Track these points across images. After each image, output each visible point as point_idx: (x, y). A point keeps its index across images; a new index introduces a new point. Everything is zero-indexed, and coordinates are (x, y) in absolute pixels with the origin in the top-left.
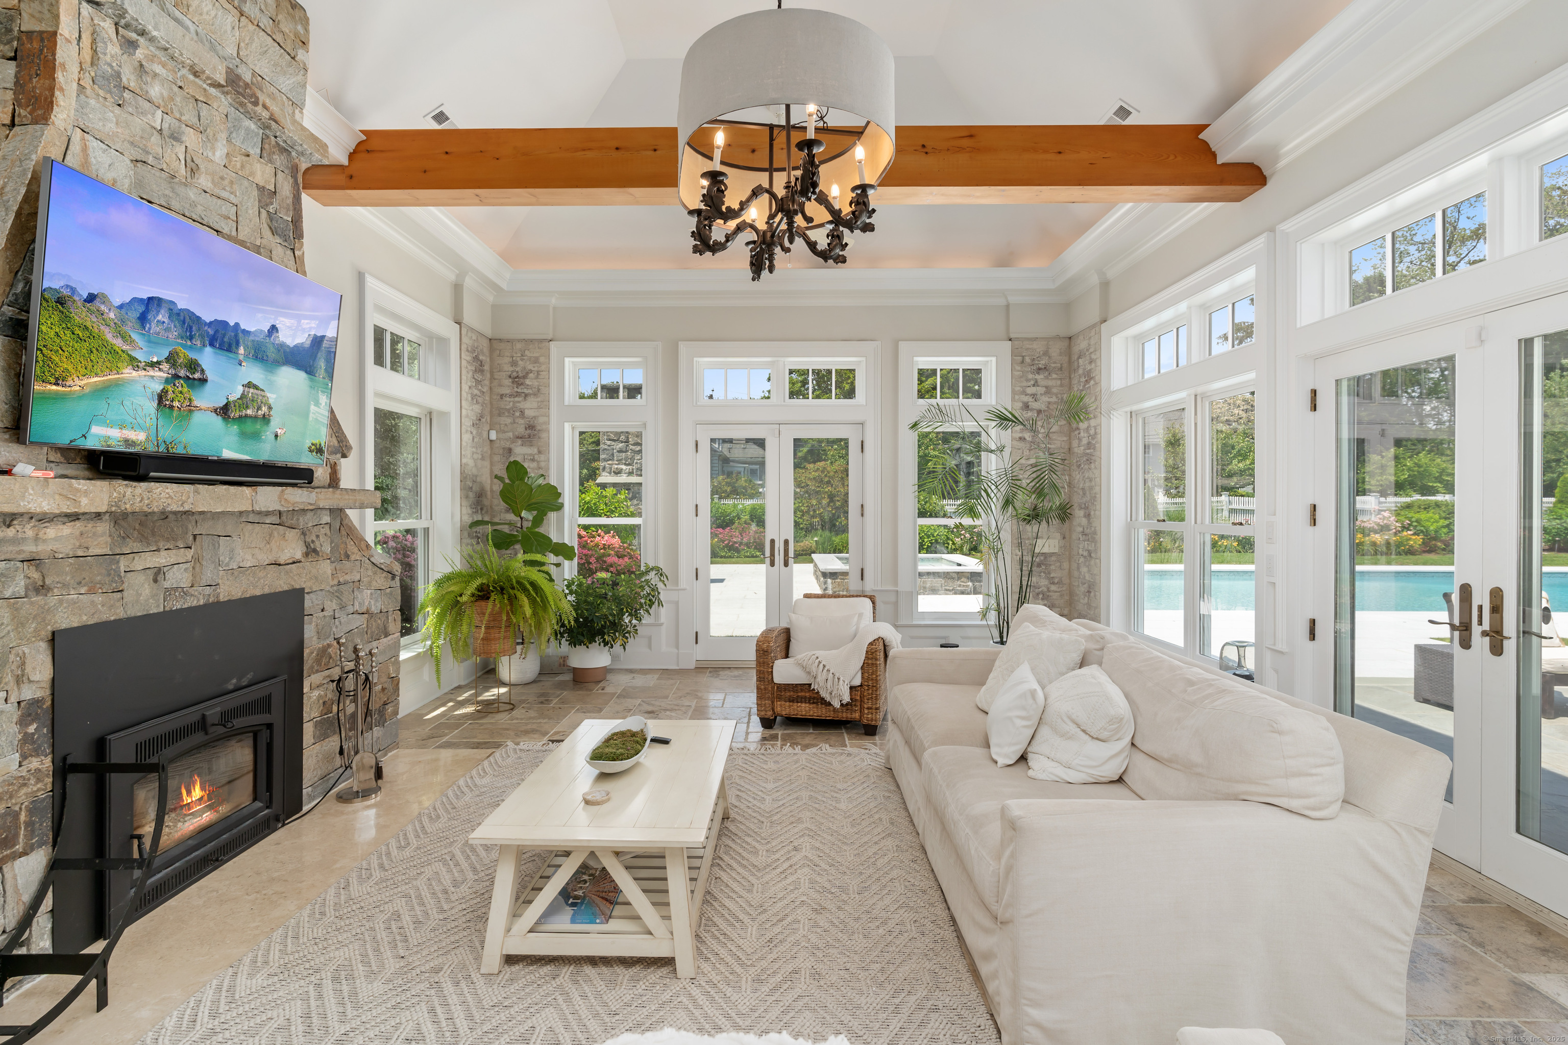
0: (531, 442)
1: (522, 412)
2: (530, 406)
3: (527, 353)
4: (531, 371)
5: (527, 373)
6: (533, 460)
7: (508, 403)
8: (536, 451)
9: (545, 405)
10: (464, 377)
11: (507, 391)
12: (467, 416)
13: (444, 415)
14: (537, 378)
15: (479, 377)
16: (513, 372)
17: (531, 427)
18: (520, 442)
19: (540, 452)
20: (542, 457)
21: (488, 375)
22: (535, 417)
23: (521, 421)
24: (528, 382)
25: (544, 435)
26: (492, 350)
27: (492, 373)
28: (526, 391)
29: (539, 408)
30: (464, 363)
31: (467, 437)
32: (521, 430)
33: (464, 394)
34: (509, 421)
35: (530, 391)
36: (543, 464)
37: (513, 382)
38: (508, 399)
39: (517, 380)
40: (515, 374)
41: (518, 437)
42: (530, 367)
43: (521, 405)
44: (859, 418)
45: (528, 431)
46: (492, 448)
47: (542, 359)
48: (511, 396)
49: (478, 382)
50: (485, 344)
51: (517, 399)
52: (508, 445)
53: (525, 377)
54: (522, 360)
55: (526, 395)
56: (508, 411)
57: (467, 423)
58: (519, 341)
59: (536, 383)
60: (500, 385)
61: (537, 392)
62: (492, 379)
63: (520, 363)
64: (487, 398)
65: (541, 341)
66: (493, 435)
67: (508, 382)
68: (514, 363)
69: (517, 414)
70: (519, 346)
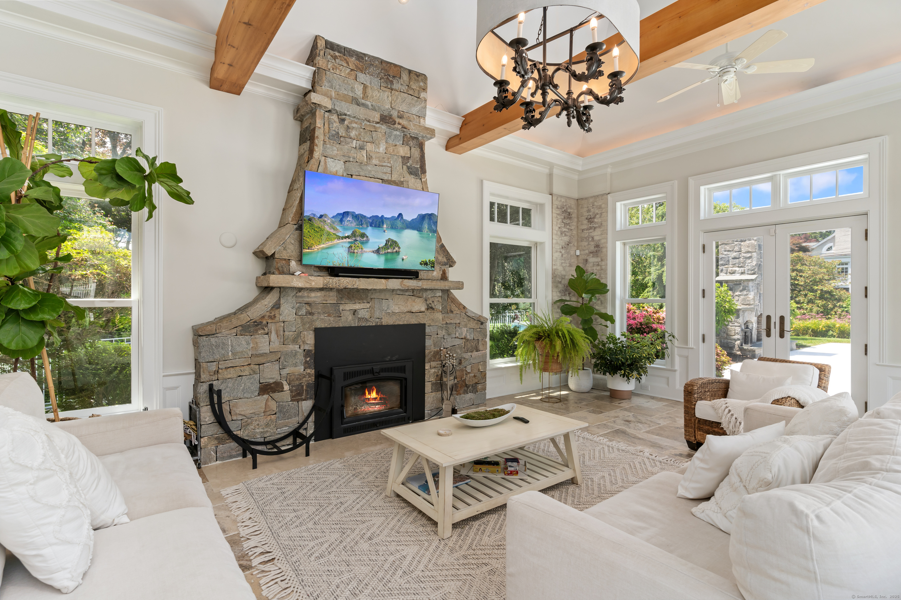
0: (597, 255)
1: (593, 238)
2: (596, 234)
3: (595, 203)
4: (597, 214)
5: (596, 215)
6: (598, 265)
7: (586, 234)
8: (599, 259)
9: (605, 232)
10: (554, 223)
11: (585, 227)
12: (557, 243)
13: (542, 243)
14: (600, 217)
15: (568, 221)
16: (588, 216)
17: (597, 246)
18: (591, 255)
19: (602, 260)
20: (603, 263)
21: (576, 220)
22: (599, 240)
23: (592, 243)
24: (596, 220)
25: (604, 250)
26: (578, 205)
27: (578, 218)
28: (595, 225)
29: (602, 234)
30: (555, 215)
31: (557, 255)
32: (592, 248)
33: (555, 232)
34: (586, 244)
35: (597, 225)
36: (603, 267)
37: (588, 222)
38: (586, 231)
39: (590, 220)
40: (589, 217)
41: (591, 253)
42: (597, 211)
43: (592, 234)
44: (862, 210)
45: (596, 249)
46: (578, 260)
47: (603, 206)
48: (587, 229)
49: (566, 224)
50: (573, 203)
51: (590, 231)
52: (585, 257)
53: (594, 218)
54: (593, 208)
55: (595, 228)
56: (586, 238)
57: (558, 247)
58: (591, 197)
59: (600, 220)
60: (582, 224)
61: (601, 225)
62: (578, 221)
63: (592, 210)
64: (575, 232)
65: (603, 195)
66: (578, 253)
67: (586, 222)
68: (589, 211)
69: (590, 239)
70: (591, 200)
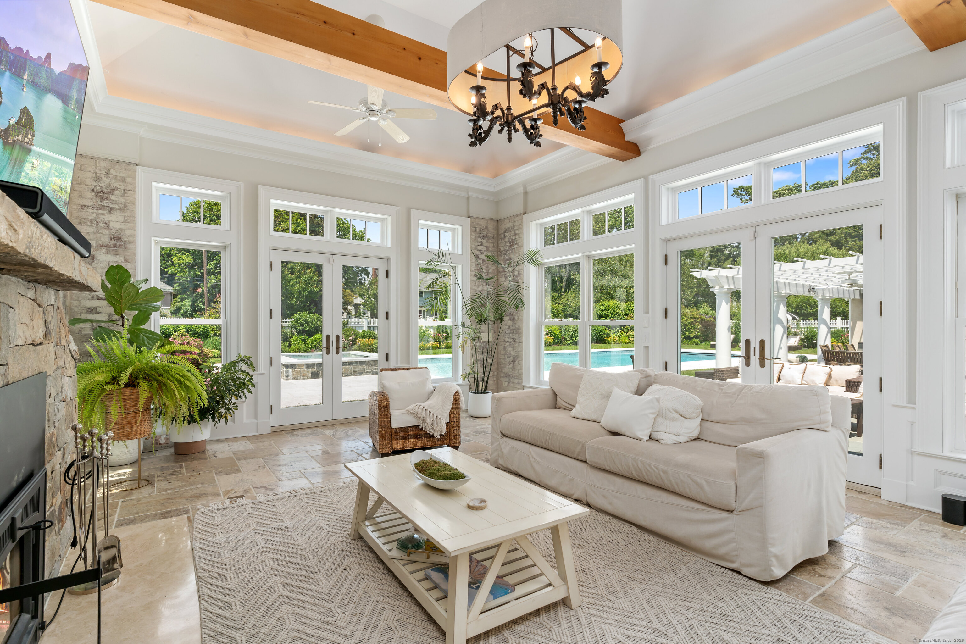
0: (116, 251)
1: (107, 224)
2: (115, 220)
3: (112, 171)
4: (117, 189)
5: (113, 190)
7: (90, 214)
8: (121, 259)
9: (132, 220)
11: (91, 203)
14: (123, 195)
16: (96, 186)
17: (117, 238)
18: (104, 250)
19: (126, 261)
20: (129, 265)
22: (121, 229)
23: (105, 232)
24: (113, 197)
25: (131, 246)
28: (111, 205)
29: (125, 222)
32: (104, 240)
34: (91, 230)
35: (117, 207)
37: (96, 196)
38: (90, 210)
39: (102, 194)
40: (98, 189)
41: (102, 246)
42: (115, 184)
43: (107, 218)
44: (386, 255)
45: (113, 242)
47: (129, 180)
48: (93, 208)
51: (100, 211)
53: (110, 193)
54: (107, 177)
55: (111, 210)
56: (91, 221)
58: (104, 159)
59: (122, 200)
60: (81, 197)
61: (124, 208)
63: (105, 179)
65: (129, 164)
67: (91, 195)
68: (97, 179)
69: (102, 225)
70: (103, 164)
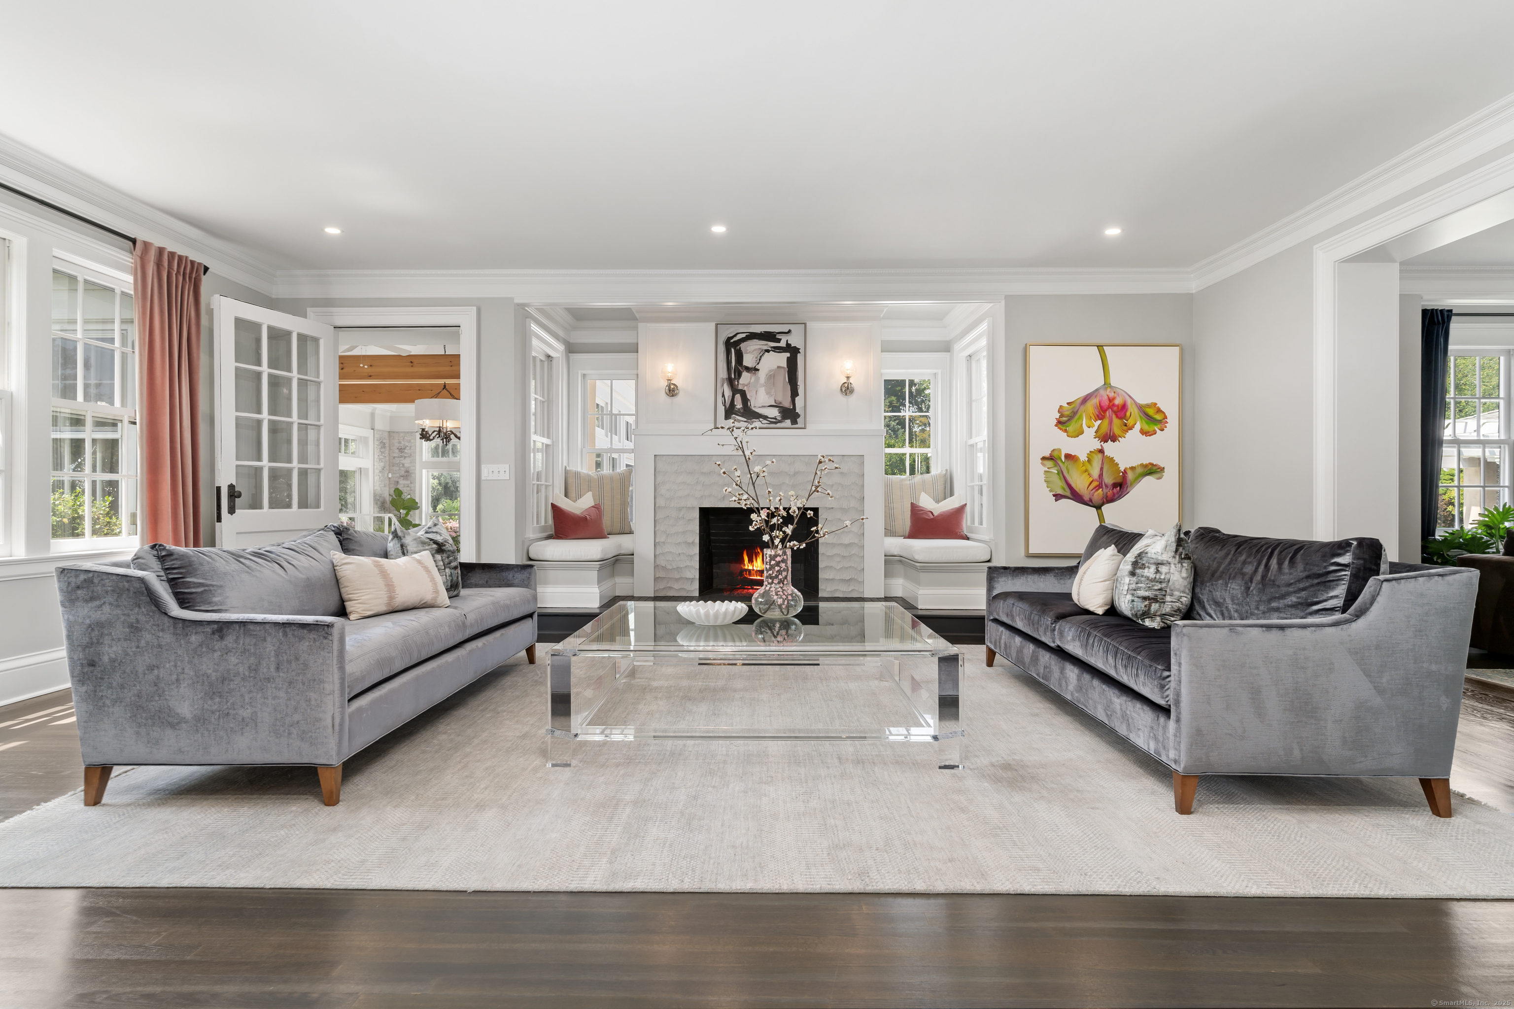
1: (403, 465)
2: (407, 462)
3: (406, 438)
4: (407, 446)
6: (408, 487)
7: (397, 461)
8: (409, 482)
9: (413, 462)
10: (375, 452)
11: (397, 455)
12: (377, 469)
13: (367, 470)
14: (410, 449)
15: (383, 450)
17: (407, 471)
18: (402, 478)
19: (411, 483)
20: (412, 485)
21: (388, 448)
22: (409, 467)
23: (403, 469)
24: (406, 451)
25: (413, 475)
26: (390, 436)
27: (390, 447)
28: (405, 455)
29: (411, 463)
30: (376, 446)
31: (377, 478)
32: (403, 473)
33: (375, 459)
34: (397, 469)
36: (412, 488)
39: (401, 450)
40: (400, 448)
42: (407, 444)
43: (403, 462)
45: (406, 473)
46: (389, 481)
47: (412, 441)
48: (398, 457)
49: (382, 453)
50: (386, 434)
51: (401, 459)
52: (397, 480)
53: (404, 449)
55: (405, 457)
56: (397, 464)
57: (377, 472)
58: (402, 432)
59: (409, 452)
60: (394, 453)
61: (410, 456)
62: (390, 449)
63: (403, 442)
64: (387, 459)
65: (412, 432)
66: (390, 476)
67: (397, 451)
68: (400, 443)
69: (401, 466)
70: (402, 434)
